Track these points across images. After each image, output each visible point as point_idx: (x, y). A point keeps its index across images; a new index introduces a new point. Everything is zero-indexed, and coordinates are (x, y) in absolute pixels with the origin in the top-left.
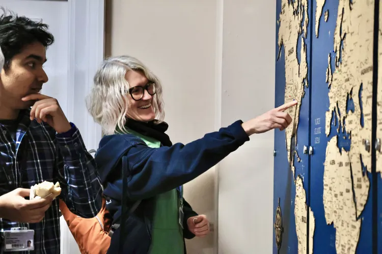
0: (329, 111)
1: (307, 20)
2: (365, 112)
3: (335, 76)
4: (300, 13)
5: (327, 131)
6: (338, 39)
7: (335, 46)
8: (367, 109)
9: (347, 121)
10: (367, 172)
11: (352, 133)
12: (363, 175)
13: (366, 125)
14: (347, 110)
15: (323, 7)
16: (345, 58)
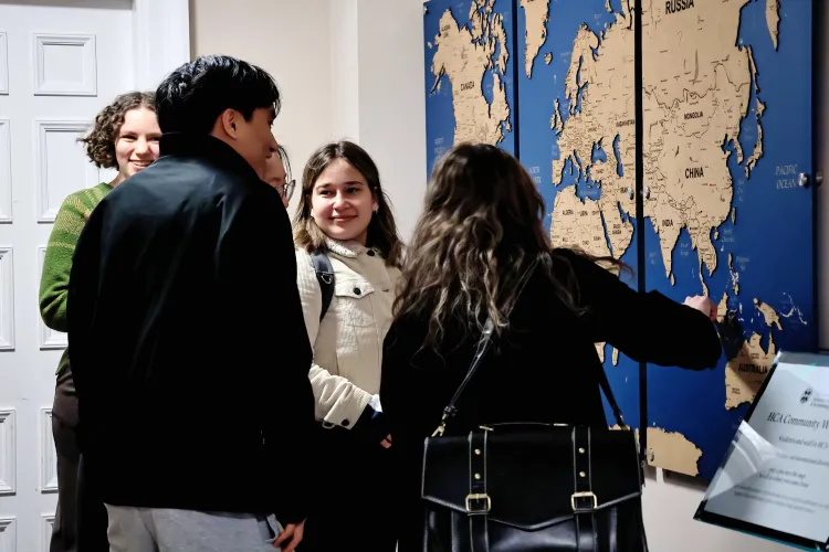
0: (558, 158)
1: (507, 55)
2: (623, 162)
3: (568, 124)
4: (488, 44)
5: (557, 180)
6: (572, 85)
7: (567, 93)
8: (629, 159)
9: (592, 170)
10: (630, 219)
11: (603, 182)
12: (623, 221)
13: (626, 174)
14: (593, 159)
15: (540, 48)
16: (587, 107)
